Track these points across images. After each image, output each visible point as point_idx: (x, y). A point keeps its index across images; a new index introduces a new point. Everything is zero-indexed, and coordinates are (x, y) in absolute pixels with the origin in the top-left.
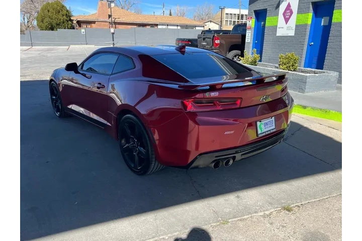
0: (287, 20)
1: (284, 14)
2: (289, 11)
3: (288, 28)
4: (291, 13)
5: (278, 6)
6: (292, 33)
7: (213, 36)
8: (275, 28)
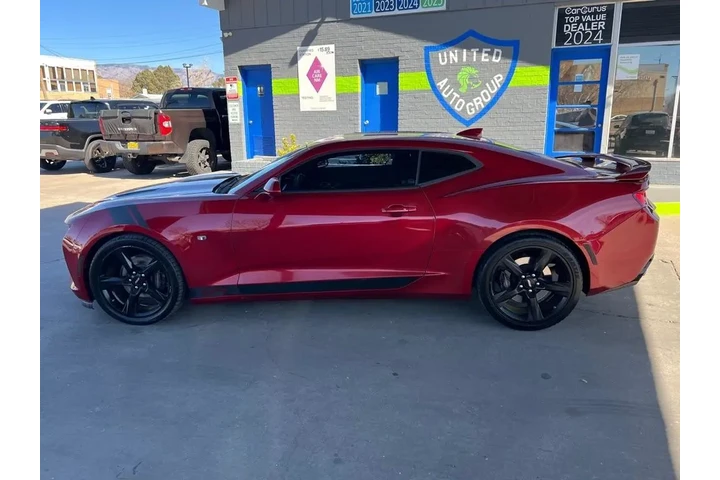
0: (317, 86)
1: (310, 75)
2: (318, 71)
3: (323, 99)
4: (324, 74)
5: (294, 61)
6: (332, 106)
7: (155, 114)
8: (295, 99)
